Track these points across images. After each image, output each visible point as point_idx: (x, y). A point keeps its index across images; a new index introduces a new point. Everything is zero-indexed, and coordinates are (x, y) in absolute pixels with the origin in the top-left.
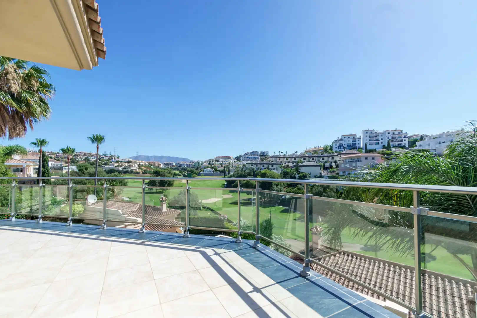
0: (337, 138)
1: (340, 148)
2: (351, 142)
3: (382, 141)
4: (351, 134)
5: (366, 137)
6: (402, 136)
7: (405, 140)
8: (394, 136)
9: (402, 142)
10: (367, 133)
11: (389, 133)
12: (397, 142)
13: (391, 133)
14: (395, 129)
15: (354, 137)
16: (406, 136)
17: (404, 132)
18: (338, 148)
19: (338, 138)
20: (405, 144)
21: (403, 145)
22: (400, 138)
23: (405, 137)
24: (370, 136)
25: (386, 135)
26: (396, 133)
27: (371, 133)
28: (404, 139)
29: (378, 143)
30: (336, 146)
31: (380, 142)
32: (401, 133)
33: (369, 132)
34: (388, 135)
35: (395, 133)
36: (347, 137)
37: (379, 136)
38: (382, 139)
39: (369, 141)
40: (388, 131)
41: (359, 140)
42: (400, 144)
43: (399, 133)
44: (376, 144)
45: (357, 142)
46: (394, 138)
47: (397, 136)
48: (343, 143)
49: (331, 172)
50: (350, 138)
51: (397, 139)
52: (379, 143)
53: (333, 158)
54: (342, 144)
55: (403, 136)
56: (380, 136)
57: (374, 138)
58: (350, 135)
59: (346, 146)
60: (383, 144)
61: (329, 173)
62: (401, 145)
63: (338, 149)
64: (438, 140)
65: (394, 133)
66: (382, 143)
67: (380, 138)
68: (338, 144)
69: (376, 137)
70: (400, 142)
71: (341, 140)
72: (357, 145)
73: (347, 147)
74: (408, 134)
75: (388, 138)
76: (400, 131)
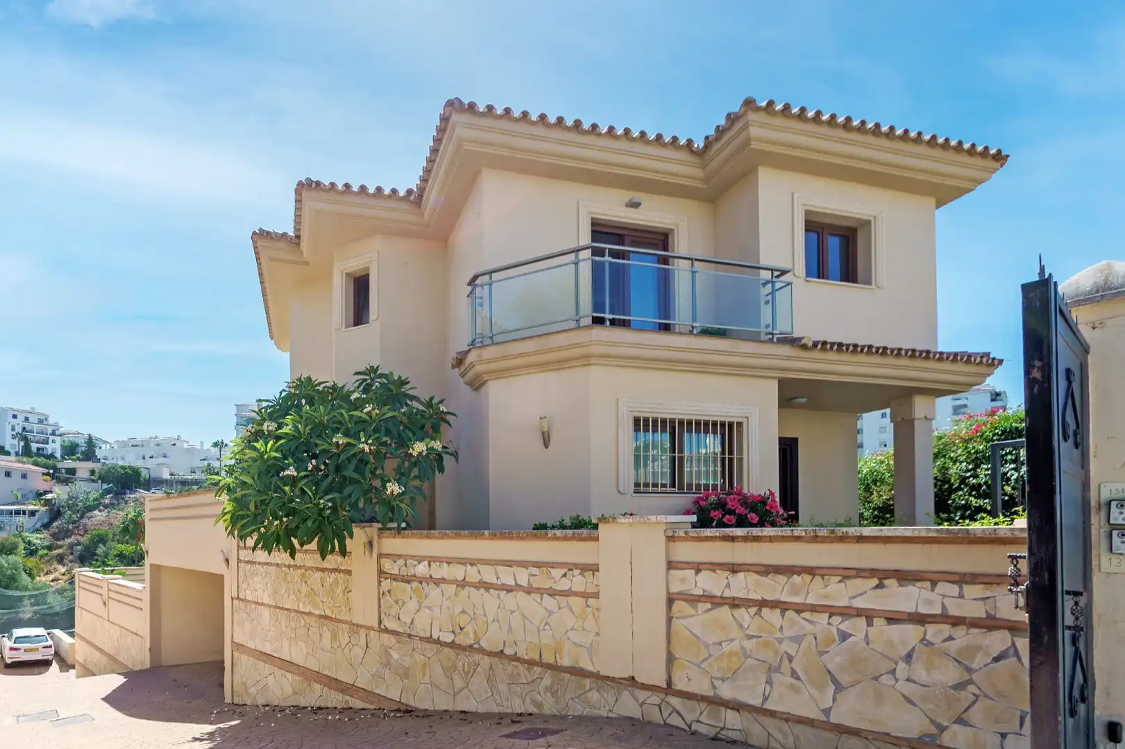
6: (47, 429)
7: (54, 441)
8: (28, 426)
9: (47, 443)
11: (15, 417)
12: (36, 443)
13: (21, 418)
14: (29, 410)
16: (57, 433)
17: (51, 421)
20: (55, 449)
21: (50, 452)
22: (43, 434)
23: (53, 434)
25: (9, 421)
26: (33, 419)
28: (51, 438)
32: (45, 423)
34: (14, 421)
35: (30, 421)
40: (13, 410)
42: (43, 449)
43: (41, 422)
46: (28, 432)
47: (36, 427)
51: (35, 434)
55: (50, 431)
62: (45, 452)
64: (140, 451)
65: (27, 419)
70: (43, 443)
74: (62, 427)
75: (13, 429)
76: (43, 418)
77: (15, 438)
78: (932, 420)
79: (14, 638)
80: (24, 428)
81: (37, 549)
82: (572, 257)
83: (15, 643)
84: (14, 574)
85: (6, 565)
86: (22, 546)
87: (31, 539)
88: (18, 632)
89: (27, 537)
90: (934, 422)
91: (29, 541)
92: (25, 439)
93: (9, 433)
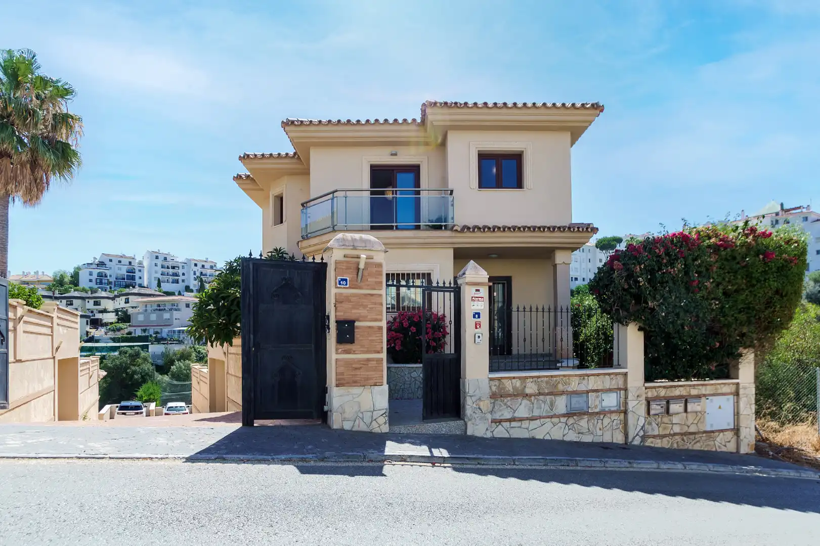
0: (93, 259)
1: (101, 283)
2: (123, 271)
3: (183, 278)
4: (124, 255)
5: (156, 265)
8: (204, 271)
10: (157, 258)
13: (199, 265)
14: (205, 260)
15: (130, 263)
18: (94, 281)
19: (95, 258)
24: (162, 265)
25: (192, 268)
26: (207, 265)
27: (165, 259)
29: (177, 282)
30: (91, 277)
31: (180, 278)
32: (214, 268)
33: (161, 258)
34: (195, 269)
35: (205, 267)
36: (115, 261)
37: (179, 267)
38: (183, 274)
39: (162, 275)
40: (195, 260)
41: (140, 271)
43: (212, 267)
44: (173, 283)
45: (137, 275)
46: (204, 275)
47: (209, 272)
48: (108, 273)
49: (113, 330)
50: (122, 263)
51: (207, 277)
52: (178, 280)
53: (96, 303)
54: (104, 274)
56: (181, 267)
57: (171, 271)
58: (122, 257)
59: (112, 280)
60: (186, 284)
61: (110, 333)
63: (97, 284)
65: (203, 266)
66: (183, 281)
67: (180, 271)
68: (95, 272)
69: (173, 268)
71: (101, 264)
72: (138, 281)
73: (115, 282)
75: (195, 274)
76: (213, 265)
77: (196, 280)
78: (570, 264)
79: (167, 408)
80: (202, 273)
81: (204, 356)
82: (331, 196)
83: (167, 410)
84: (188, 374)
85: (183, 367)
86: (194, 354)
87: (200, 349)
88: (170, 404)
89: (198, 348)
90: (570, 265)
91: (199, 351)
92: (201, 281)
93: (192, 276)
